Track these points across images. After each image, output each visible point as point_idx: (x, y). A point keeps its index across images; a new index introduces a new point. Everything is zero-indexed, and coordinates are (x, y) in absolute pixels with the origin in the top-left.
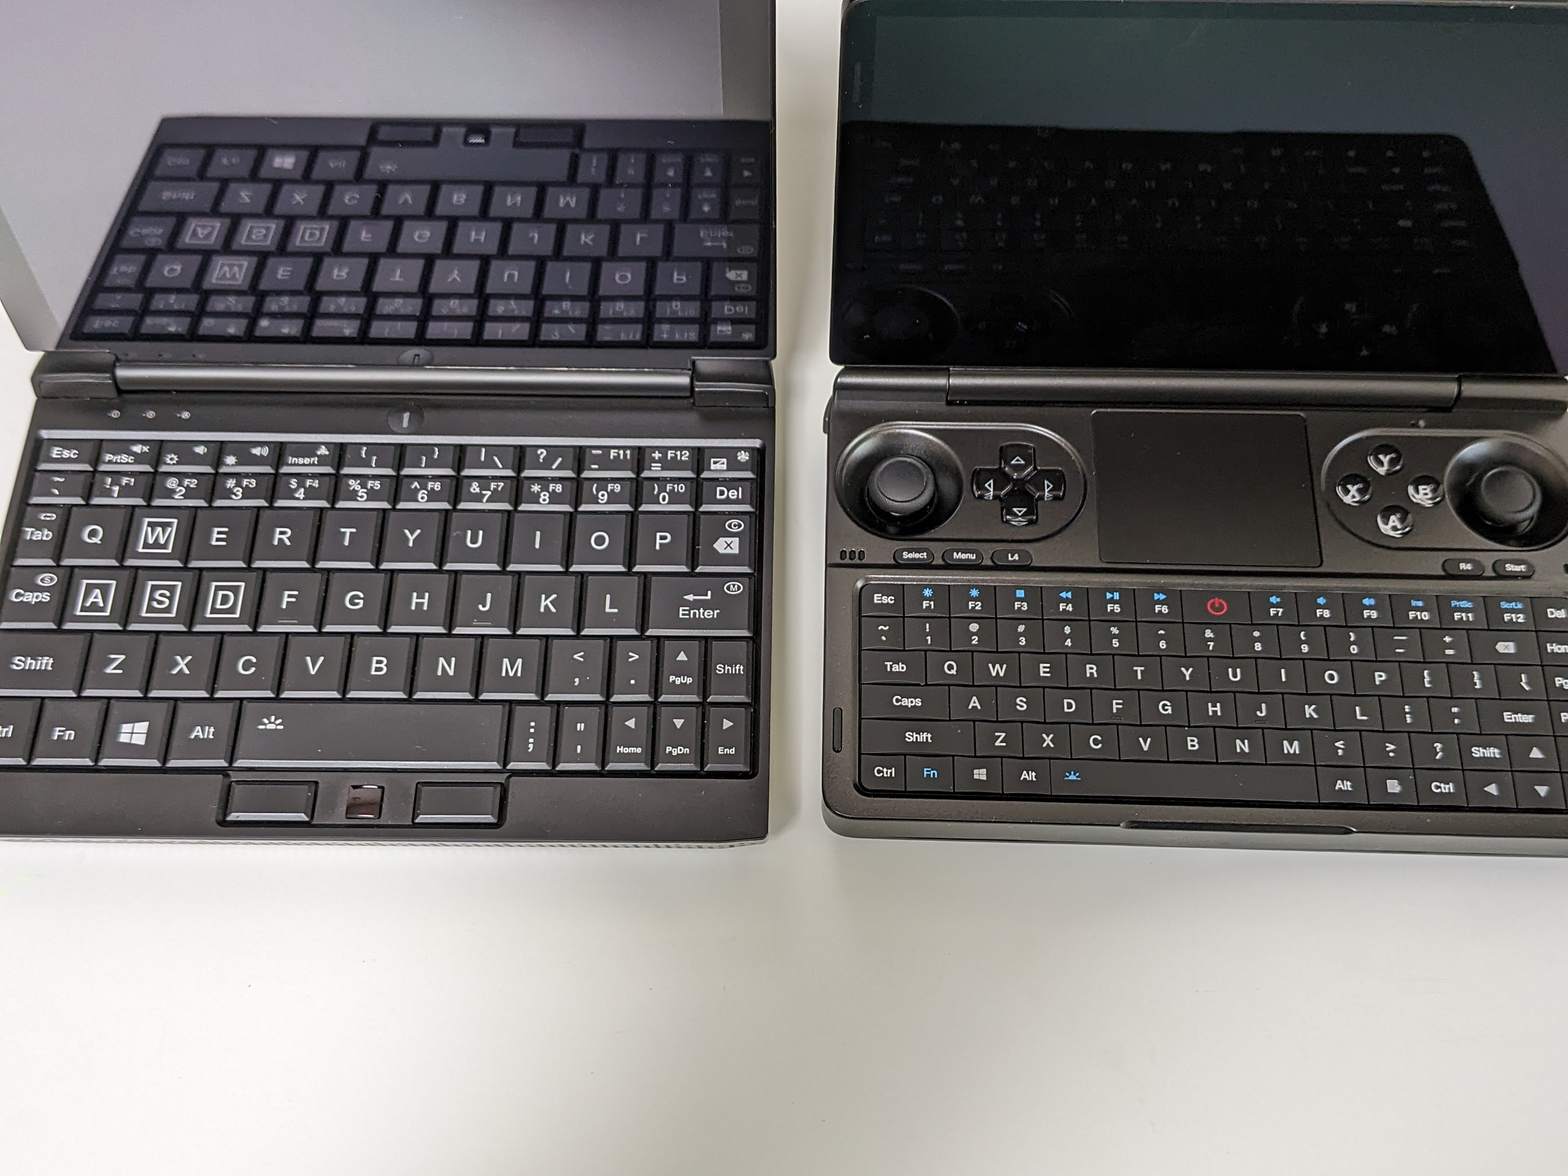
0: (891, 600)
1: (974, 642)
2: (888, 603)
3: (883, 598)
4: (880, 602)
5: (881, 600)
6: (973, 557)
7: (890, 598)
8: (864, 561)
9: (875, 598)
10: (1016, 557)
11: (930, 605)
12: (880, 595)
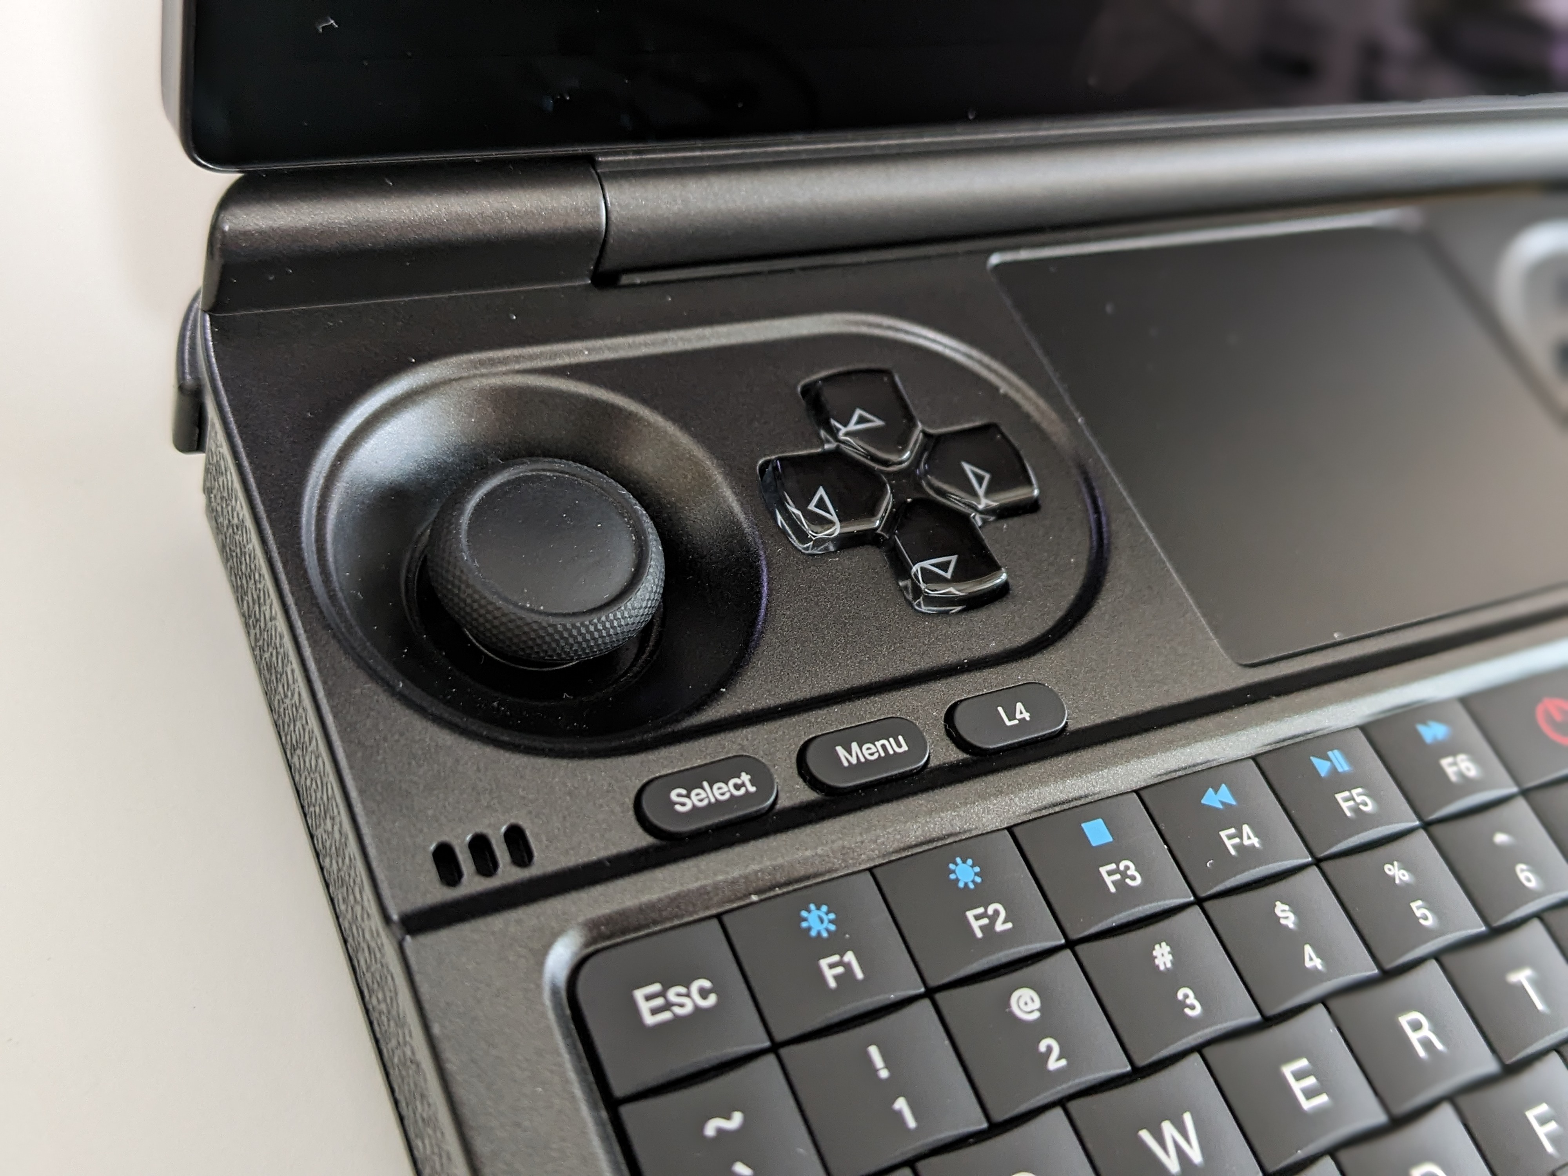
0: (704, 993)
1: (1054, 1064)
2: (697, 1009)
3: (672, 995)
4: (666, 1016)
5: (668, 1006)
6: (897, 746)
7: (695, 986)
8: (535, 871)
9: (645, 1007)
10: (1022, 712)
11: (848, 966)
12: (656, 987)
